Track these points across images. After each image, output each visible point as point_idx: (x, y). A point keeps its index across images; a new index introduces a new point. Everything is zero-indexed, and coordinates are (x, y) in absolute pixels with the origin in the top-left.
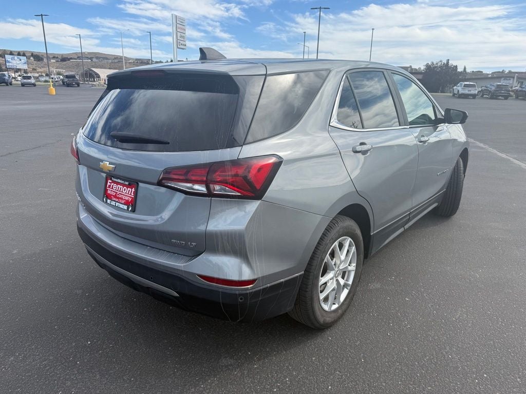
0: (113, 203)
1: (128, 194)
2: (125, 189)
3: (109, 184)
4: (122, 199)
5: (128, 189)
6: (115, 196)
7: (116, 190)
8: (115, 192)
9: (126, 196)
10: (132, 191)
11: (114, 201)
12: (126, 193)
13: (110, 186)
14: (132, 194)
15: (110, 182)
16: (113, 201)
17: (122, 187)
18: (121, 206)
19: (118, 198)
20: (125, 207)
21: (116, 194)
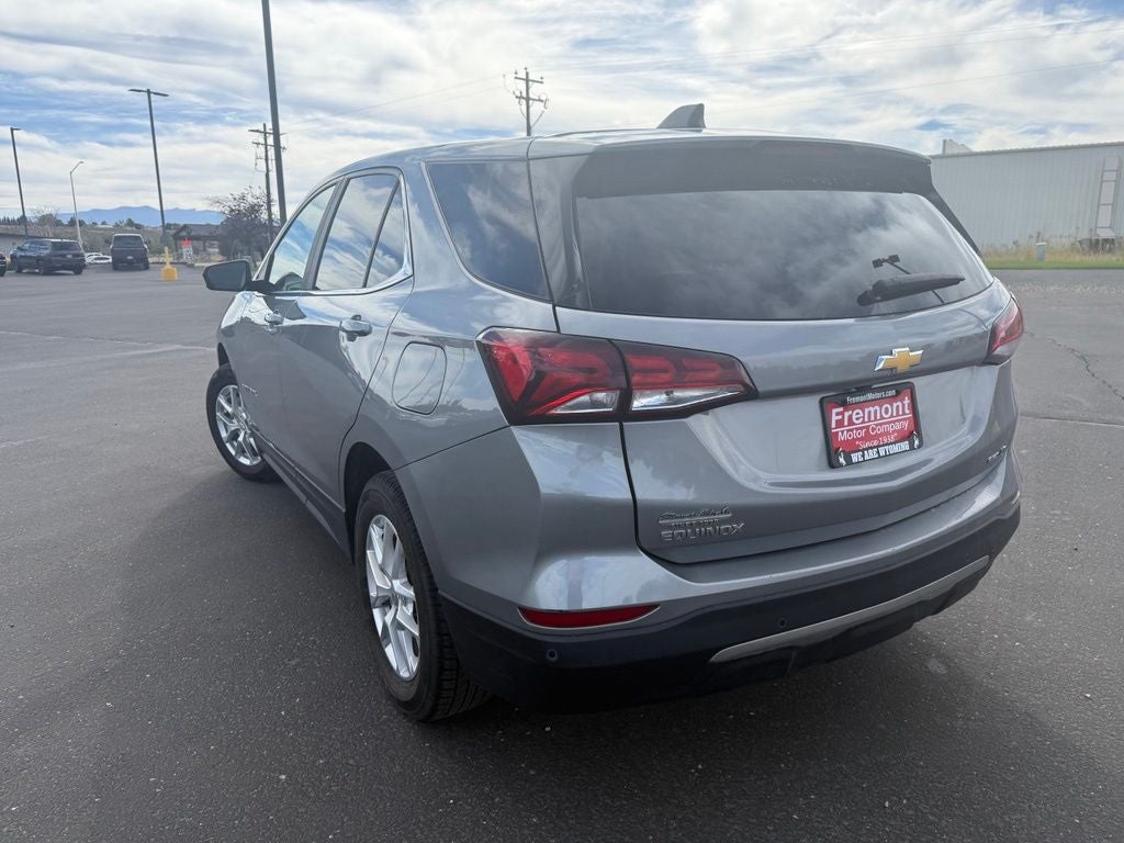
0: (871, 454)
1: (898, 415)
2: (887, 408)
3: (835, 418)
4: (887, 434)
5: (895, 405)
6: (868, 437)
7: (863, 422)
8: (861, 428)
9: (894, 422)
10: (903, 405)
11: (871, 448)
12: (892, 416)
13: (840, 424)
14: (907, 411)
15: (837, 414)
16: (867, 449)
17: (877, 408)
18: (895, 448)
19: (877, 437)
20: (905, 445)
21: (867, 432)
